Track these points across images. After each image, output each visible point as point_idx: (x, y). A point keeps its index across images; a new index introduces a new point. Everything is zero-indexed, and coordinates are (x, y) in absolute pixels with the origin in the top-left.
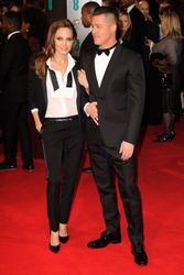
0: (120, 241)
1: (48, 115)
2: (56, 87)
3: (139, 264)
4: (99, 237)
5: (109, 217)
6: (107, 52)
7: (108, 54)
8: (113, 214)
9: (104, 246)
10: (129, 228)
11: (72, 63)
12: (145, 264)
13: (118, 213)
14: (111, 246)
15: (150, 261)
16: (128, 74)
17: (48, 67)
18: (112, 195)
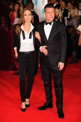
0: (52, 107)
1: (20, 51)
2: (24, 38)
3: (60, 118)
5: (48, 97)
9: (45, 109)
12: (63, 118)
13: (52, 95)
16: (60, 33)
17: (21, 30)
18: (49, 87)
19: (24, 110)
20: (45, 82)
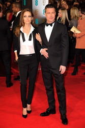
0: (55, 113)
2: (24, 40)
3: (64, 124)
5: (50, 102)
9: (48, 115)
12: (67, 124)
13: (54, 100)
15: (69, 122)
16: (61, 34)
17: (21, 32)
18: (52, 92)
19: (25, 117)
20: (47, 87)
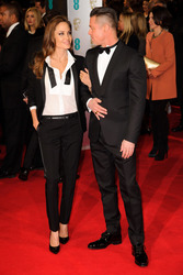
0: (120, 243)
1: (45, 113)
2: (54, 84)
3: (140, 265)
4: (99, 238)
5: (109, 217)
6: (108, 50)
7: (108, 53)
8: (114, 215)
9: (104, 247)
10: (130, 229)
11: (71, 61)
13: (119, 214)
14: (111, 247)
16: (128, 73)
17: (46, 65)
18: (112, 195)
